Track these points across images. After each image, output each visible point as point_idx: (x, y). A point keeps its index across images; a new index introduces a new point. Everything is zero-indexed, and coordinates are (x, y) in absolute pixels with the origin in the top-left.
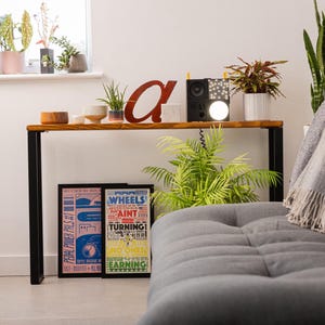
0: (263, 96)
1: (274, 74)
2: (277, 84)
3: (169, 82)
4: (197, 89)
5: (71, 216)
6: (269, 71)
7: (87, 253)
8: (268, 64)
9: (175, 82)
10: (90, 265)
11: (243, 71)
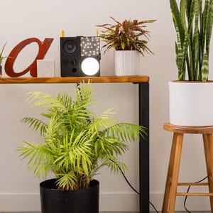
0: (131, 52)
1: (143, 32)
2: (146, 42)
3: (46, 40)
4: (70, 46)
6: (138, 29)
8: (136, 22)
9: (52, 40)
11: (114, 29)
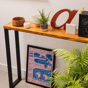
5: (32, 59)
7: (37, 76)
9: (77, 12)
10: (38, 81)
